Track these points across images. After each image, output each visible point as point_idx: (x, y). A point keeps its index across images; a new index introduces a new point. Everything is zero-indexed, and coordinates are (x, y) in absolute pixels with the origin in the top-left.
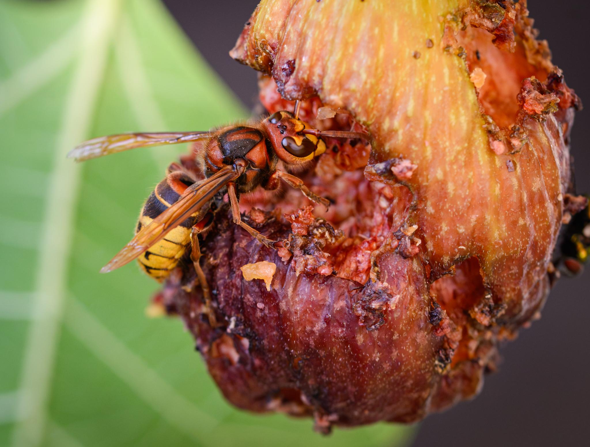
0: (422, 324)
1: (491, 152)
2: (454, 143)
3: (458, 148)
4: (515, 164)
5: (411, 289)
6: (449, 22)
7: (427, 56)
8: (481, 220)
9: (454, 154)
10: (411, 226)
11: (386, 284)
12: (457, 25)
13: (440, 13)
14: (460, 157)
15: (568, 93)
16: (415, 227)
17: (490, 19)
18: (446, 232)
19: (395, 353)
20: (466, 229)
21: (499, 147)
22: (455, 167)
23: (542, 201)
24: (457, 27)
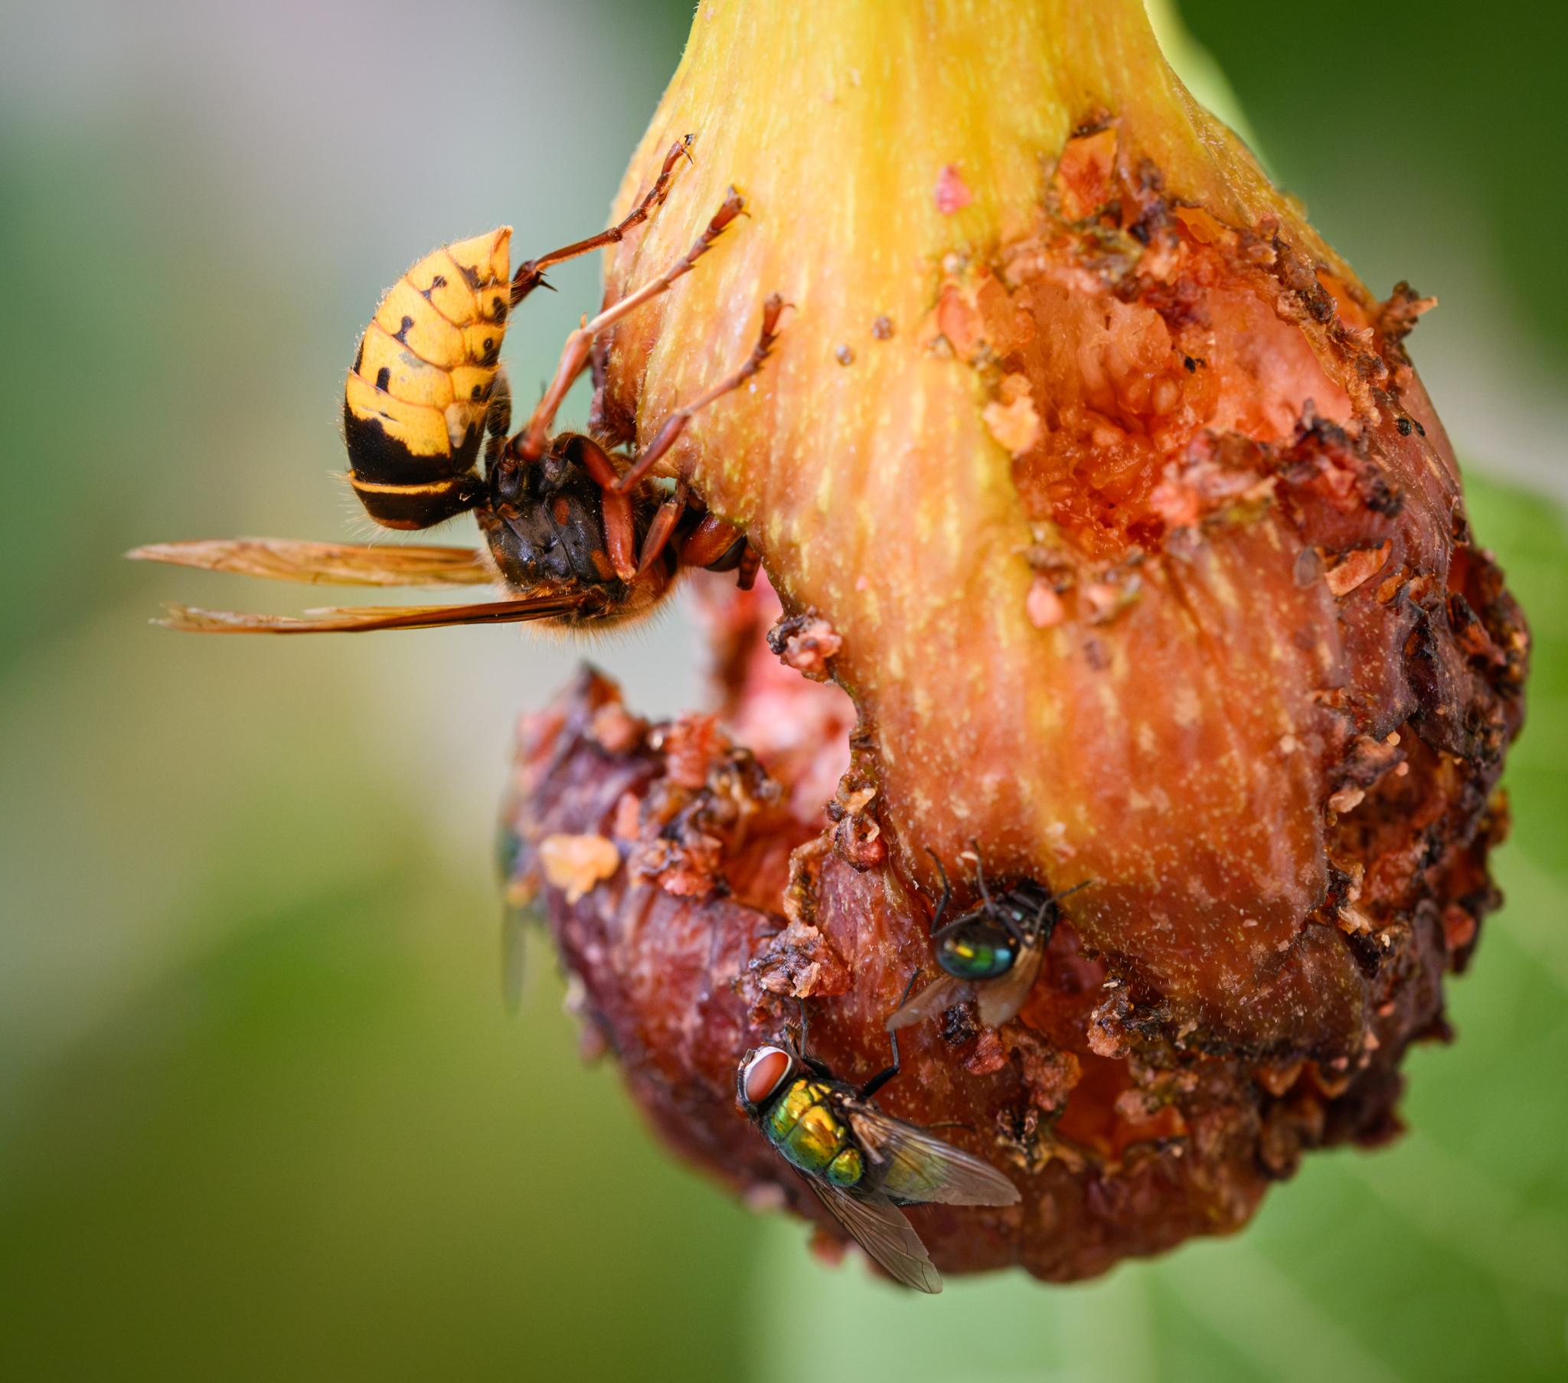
0: (926, 1041)
2: (925, 587)
3: (936, 601)
5: (888, 947)
6: (950, 276)
7: (874, 359)
8: (1007, 792)
9: (925, 615)
10: (856, 787)
13: (926, 249)
14: (943, 624)
16: (868, 793)
18: (928, 813)
20: (973, 810)
21: (1045, 604)
22: (930, 649)
24: (972, 287)
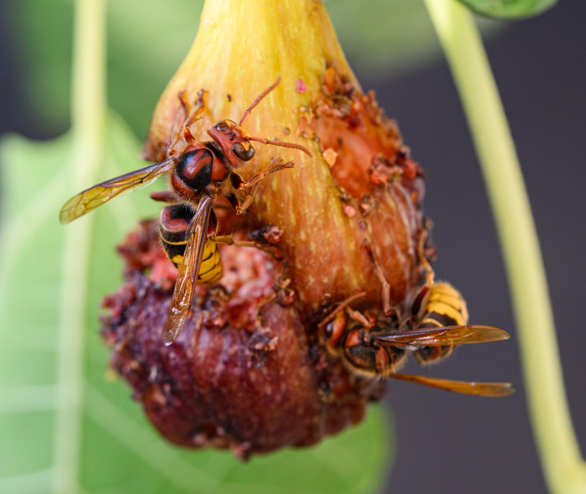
0: (303, 361)
1: (345, 215)
2: (312, 210)
3: (317, 214)
4: (366, 224)
5: (291, 332)
6: (303, 113)
8: (341, 271)
9: (313, 219)
10: (285, 279)
11: (268, 330)
12: (309, 114)
13: (294, 106)
14: (318, 221)
15: (412, 166)
16: (288, 281)
17: (339, 109)
18: (313, 283)
19: (283, 387)
20: (329, 279)
21: (351, 211)
22: (315, 229)
23: (393, 253)
24: (310, 117)
